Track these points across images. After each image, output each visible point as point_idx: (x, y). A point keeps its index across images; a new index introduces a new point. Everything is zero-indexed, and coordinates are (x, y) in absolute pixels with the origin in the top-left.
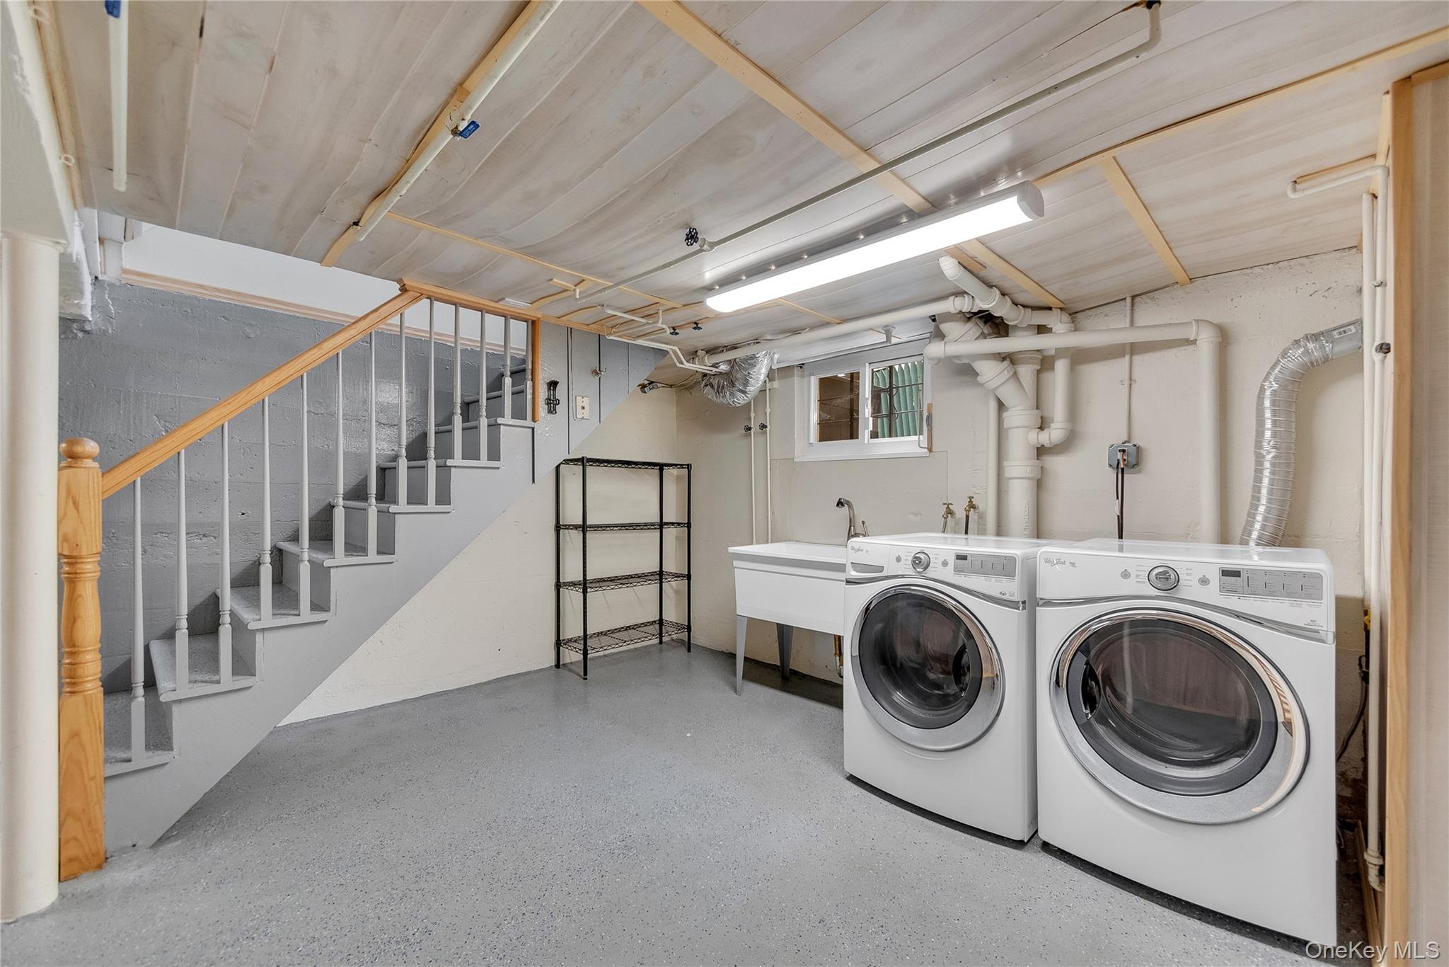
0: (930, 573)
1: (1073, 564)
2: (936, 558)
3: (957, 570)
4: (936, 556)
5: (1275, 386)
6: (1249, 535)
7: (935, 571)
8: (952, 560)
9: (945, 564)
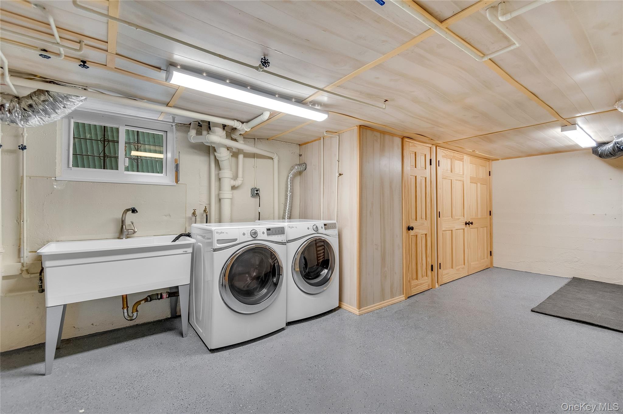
0: (258, 238)
1: (296, 227)
2: (260, 231)
3: (268, 235)
4: (260, 230)
5: (291, 176)
6: (285, 216)
7: (260, 236)
8: (265, 231)
9: (263, 233)
